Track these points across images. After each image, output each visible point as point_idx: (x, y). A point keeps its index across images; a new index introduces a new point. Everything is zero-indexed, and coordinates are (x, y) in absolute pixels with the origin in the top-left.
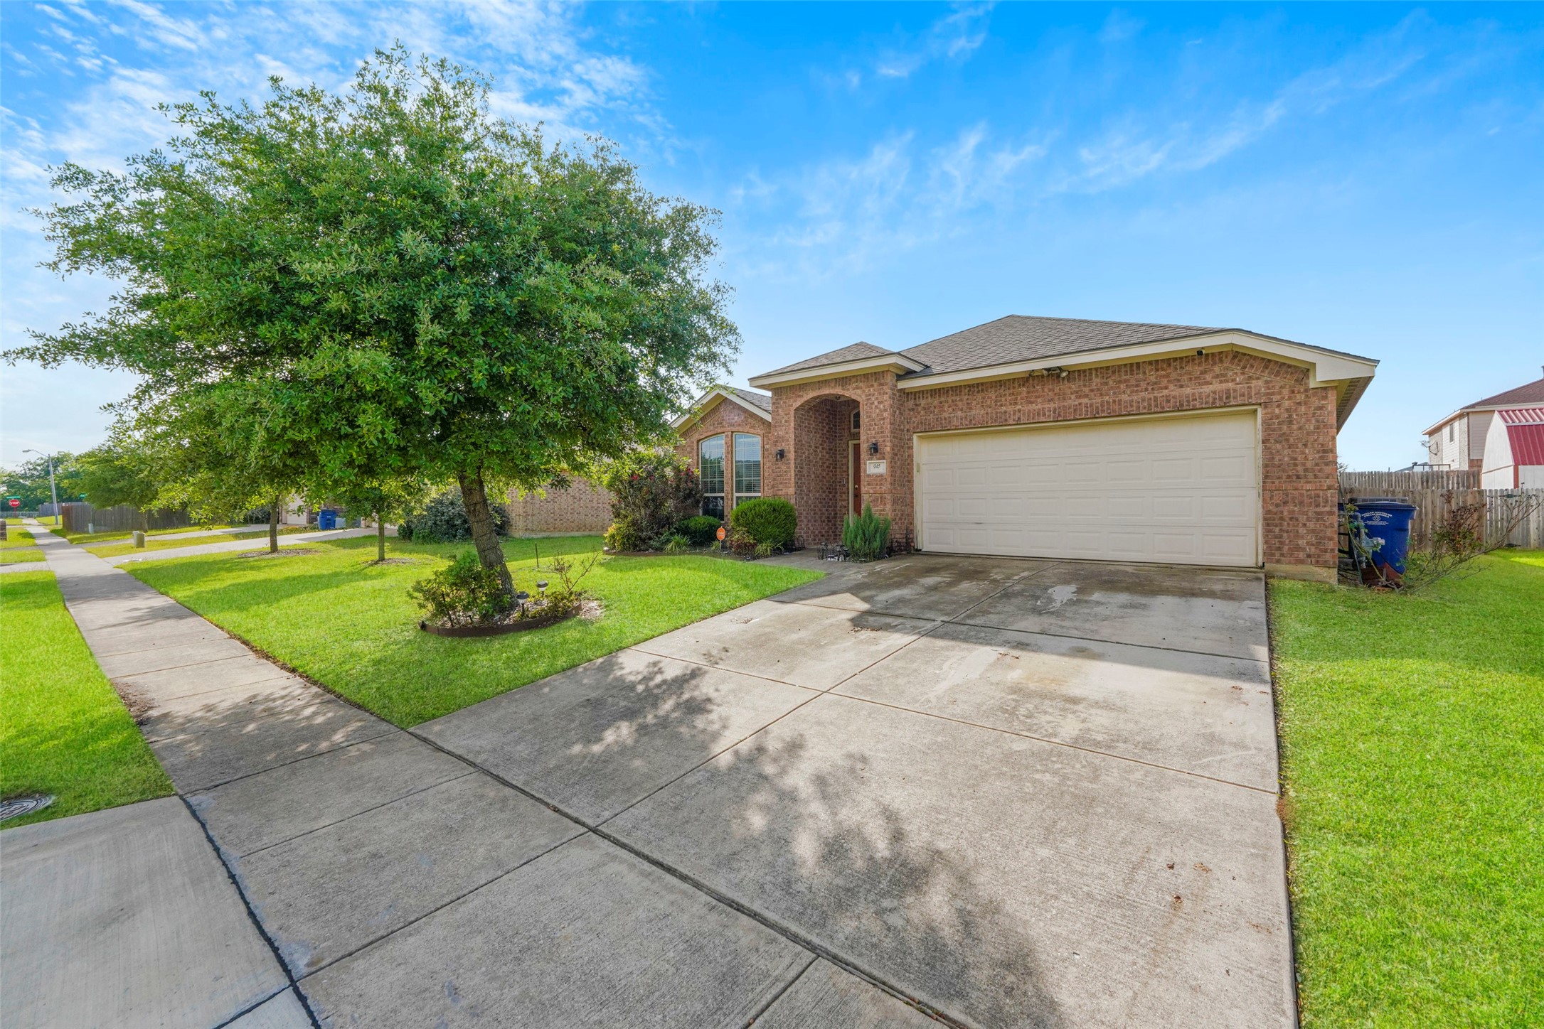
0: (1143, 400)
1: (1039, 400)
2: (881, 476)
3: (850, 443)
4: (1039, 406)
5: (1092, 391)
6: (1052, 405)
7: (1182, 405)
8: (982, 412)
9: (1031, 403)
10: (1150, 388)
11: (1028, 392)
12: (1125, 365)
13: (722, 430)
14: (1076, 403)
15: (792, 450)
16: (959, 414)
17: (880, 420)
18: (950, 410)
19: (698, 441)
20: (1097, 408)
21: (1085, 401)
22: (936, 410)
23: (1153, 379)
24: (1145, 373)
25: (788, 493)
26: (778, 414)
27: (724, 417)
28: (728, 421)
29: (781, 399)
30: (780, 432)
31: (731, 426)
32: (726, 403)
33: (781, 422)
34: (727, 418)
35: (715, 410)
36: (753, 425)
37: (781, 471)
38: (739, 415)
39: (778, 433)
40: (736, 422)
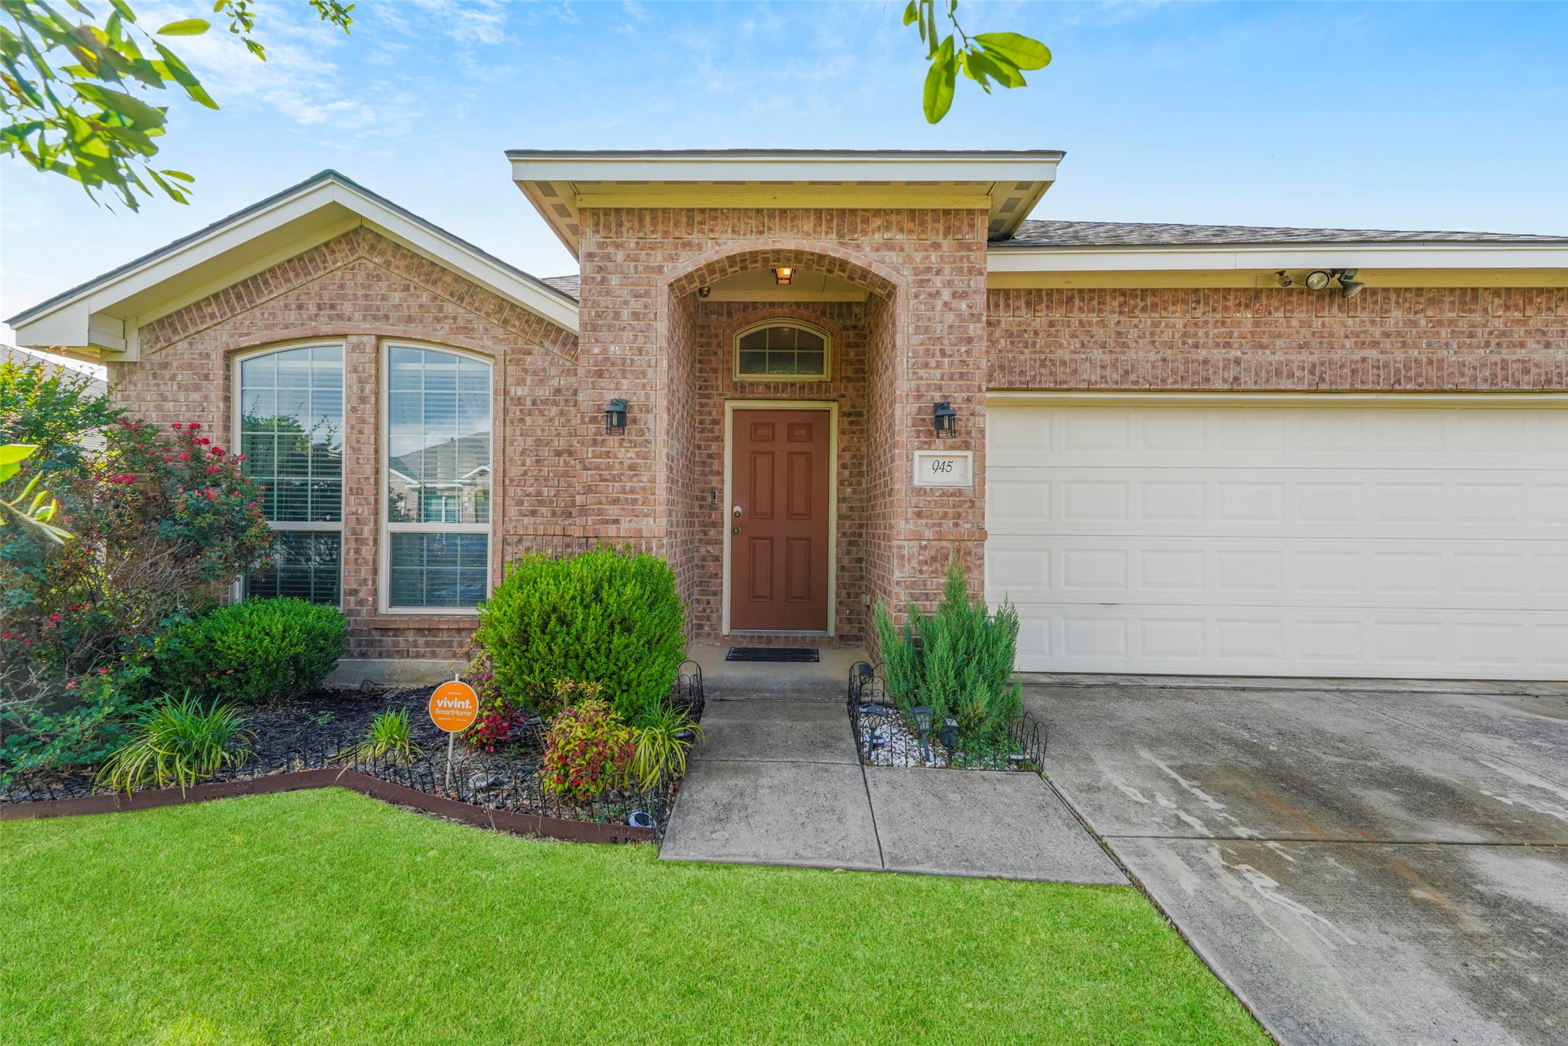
0: (1483, 365)
1: (1279, 343)
2: (959, 492)
3: (729, 406)
4: (1279, 356)
5: (1387, 335)
6: (1304, 356)
7: (1549, 381)
8: (1153, 356)
9: (1263, 347)
10: (1493, 342)
11: (1257, 324)
12: (1452, 290)
13: (338, 327)
14: (1357, 357)
15: (660, 401)
16: (1097, 354)
17: (960, 341)
18: (1076, 343)
19: (229, 354)
20: (1397, 371)
21: (1373, 354)
22: (1040, 342)
23: (1499, 324)
24: (1486, 310)
25: (640, 531)
26: (608, 293)
27: (342, 287)
28: (362, 302)
29: (617, 246)
30: (612, 348)
31: (375, 318)
32: (350, 242)
33: (617, 315)
34: (360, 294)
35: (300, 258)
36: (461, 323)
37: (609, 467)
38: (407, 288)
39: (605, 350)
40: (397, 307)
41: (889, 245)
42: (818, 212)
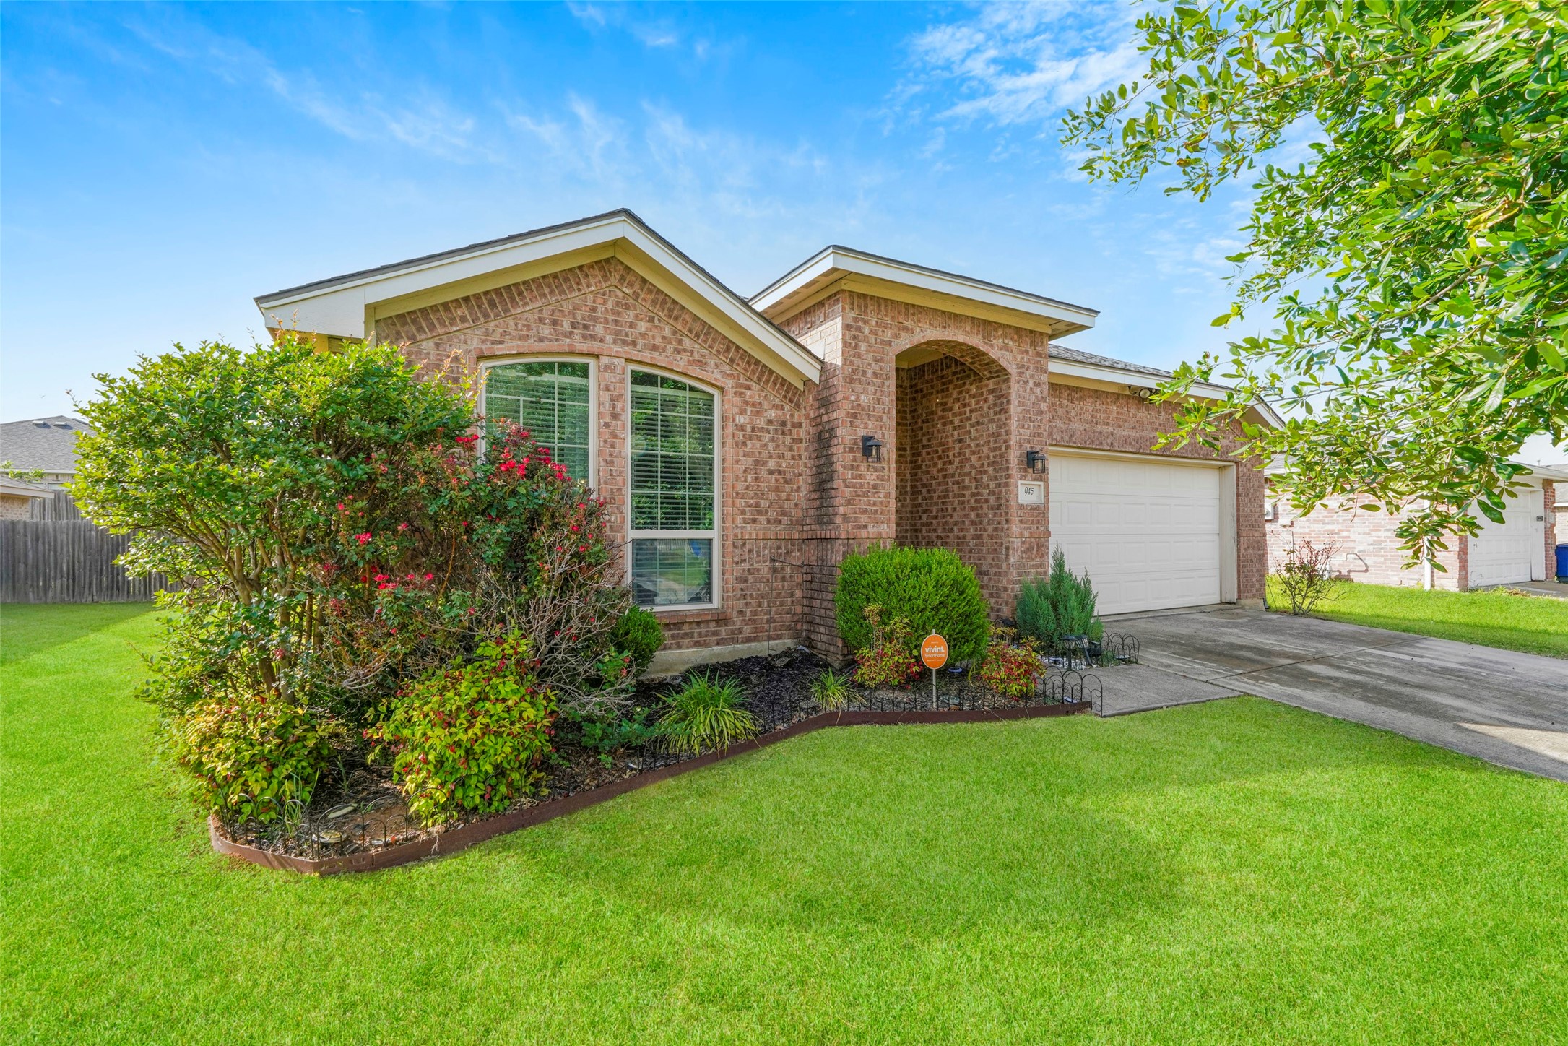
2: (1038, 507)
15: (891, 439)
17: (1037, 414)
19: (480, 360)
25: (880, 534)
26: (859, 356)
27: (594, 309)
28: (612, 326)
29: (866, 322)
30: (863, 397)
31: (624, 342)
32: (602, 269)
33: (864, 373)
34: (611, 318)
35: (555, 276)
36: (696, 357)
37: (861, 486)
38: (651, 320)
39: (858, 398)
40: (644, 336)
41: (1006, 347)
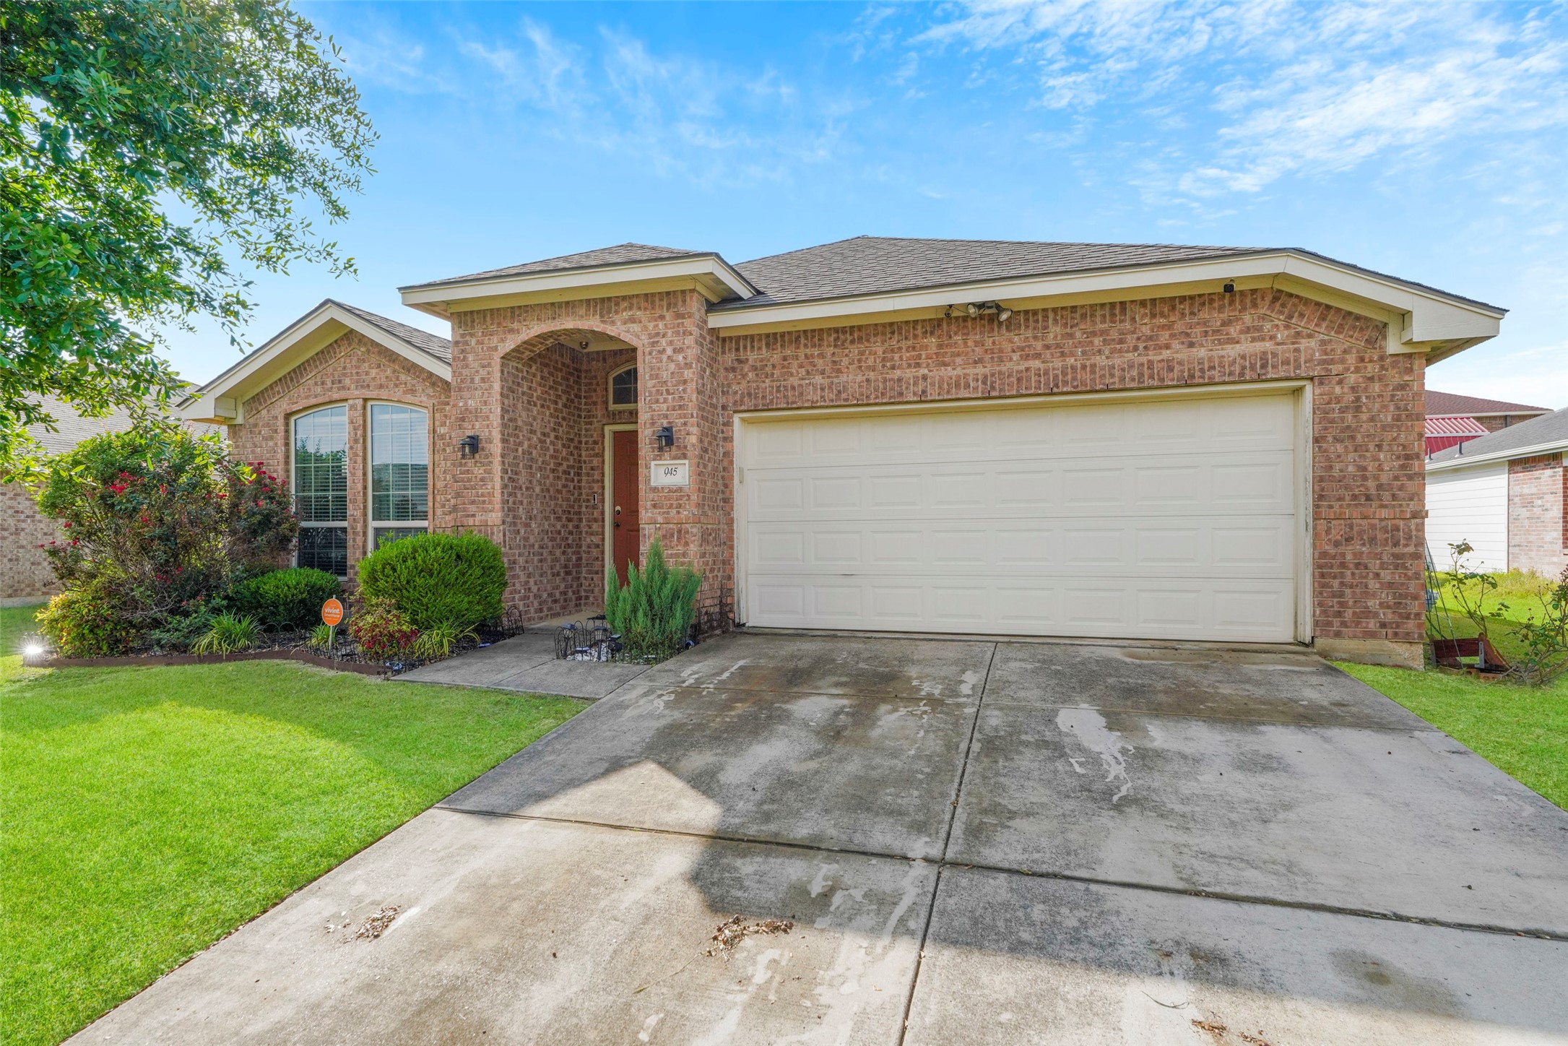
0: (1131, 367)
1: (959, 360)
2: (680, 489)
3: (608, 429)
4: (959, 371)
5: (1047, 347)
6: (980, 370)
7: (1192, 376)
8: (859, 378)
9: (945, 364)
10: (1141, 346)
11: (940, 346)
12: (1103, 305)
13: (342, 394)
14: (1022, 367)
15: (497, 435)
16: (818, 380)
17: (678, 383)
18: (803, 372)
19: (288, 416)
20: (1056, 377)
21: (1036, 364)
22: (777, 372)
23: (1146, 330)
24: (1133, 319)
25: (487, 521)
26: (467, 366)
27: (344, 368)
28: (355, 378)
29: (472, 335)
30: (470, 402)
31: (362, 387)
32: (348, 339)
33: (472, 380)
34: (354, 372)
35: (322, 352)
36: (409, 387)
37: (469, 480)
38: (379, 366)
39: (466, 404)
40: (374, 379)
41: (632, 320)
42: (588, 301)
